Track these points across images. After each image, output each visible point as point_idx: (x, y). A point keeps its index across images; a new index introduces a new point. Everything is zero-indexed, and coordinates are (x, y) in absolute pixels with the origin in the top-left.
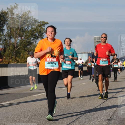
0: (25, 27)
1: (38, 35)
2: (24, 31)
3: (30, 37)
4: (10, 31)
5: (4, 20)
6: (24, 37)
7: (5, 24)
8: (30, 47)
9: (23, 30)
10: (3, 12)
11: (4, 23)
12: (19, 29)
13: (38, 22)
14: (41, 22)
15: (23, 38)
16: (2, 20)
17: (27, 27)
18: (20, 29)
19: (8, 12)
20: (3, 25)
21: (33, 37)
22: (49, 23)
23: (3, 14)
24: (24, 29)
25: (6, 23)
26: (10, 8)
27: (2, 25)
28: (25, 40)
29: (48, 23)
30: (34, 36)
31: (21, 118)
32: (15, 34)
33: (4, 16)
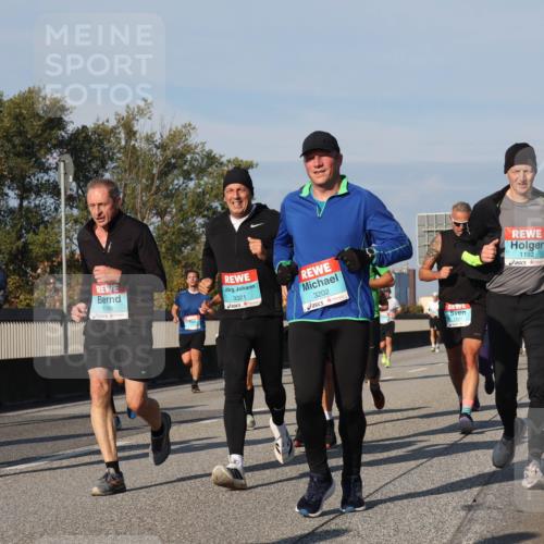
0: (176, 182)
1: (219, 209)
2: (170, 195)
3: (193, 215)
4: (125, 195)
5: (103, 155)
6: (172, 218)
7: (106, 171)
8: (193, 249)
9: (167, 189)
10: (98, 127)
11: (103, 165)
12: (154, 189)
13: (221, 164)
14: (229, 161)
15: (168, 218)
16: (95, 158)
17: (181, 182)
18: (158, 187)
19: (115, 128)
20: (100, 172)
21: (204, 216)
22: (257, 165)
23: (99, 135)
24: (171, 187)
25: (110, 165)
26: (125, 114)
27: (96, 172)
28: (174, 227)
29: (255, 162)
30: (206, 213)
31: (159, 499)
32: (138, 206)
33: (101, 141)
